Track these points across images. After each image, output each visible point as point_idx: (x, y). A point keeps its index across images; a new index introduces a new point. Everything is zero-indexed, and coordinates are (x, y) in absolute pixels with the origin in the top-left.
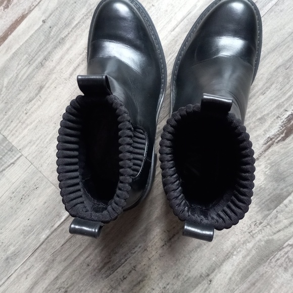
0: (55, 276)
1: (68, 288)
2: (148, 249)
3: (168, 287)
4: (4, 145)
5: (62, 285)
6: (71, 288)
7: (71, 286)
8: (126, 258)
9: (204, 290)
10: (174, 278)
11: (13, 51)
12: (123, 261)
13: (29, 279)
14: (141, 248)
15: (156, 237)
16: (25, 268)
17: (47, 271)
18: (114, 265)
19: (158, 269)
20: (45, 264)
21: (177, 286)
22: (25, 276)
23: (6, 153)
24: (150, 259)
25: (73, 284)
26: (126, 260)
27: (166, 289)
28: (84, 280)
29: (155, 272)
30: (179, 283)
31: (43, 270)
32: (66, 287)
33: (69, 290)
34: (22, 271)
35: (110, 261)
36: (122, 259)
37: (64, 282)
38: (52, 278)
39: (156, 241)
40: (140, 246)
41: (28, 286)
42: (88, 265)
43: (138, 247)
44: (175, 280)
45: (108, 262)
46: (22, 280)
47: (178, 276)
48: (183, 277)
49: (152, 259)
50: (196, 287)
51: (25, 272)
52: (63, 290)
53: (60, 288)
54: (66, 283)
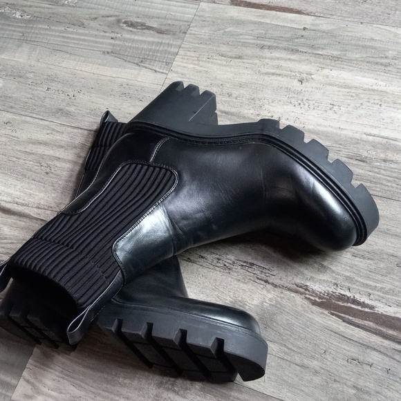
0: (60, 157)
1: (52, 173)
4: (169, 56)
5: (52, 167)
7: (55, 174)
11: (262, 21)
13: (48, 136)
16: (58, 128)
17: (62, 147)
20: (68, 142)
22: (49, 132)
23: (163, 62)
25: (58, 175)
28: (66, 183)
31: (62, 143)
33: (51, 175)
34: (54, 127)
38: (57, 155)
41: (40, 139)
46: (45, 131)
51: (54, 130)
52: (48, 170)
53: (48, 166)
54: (56, 169)
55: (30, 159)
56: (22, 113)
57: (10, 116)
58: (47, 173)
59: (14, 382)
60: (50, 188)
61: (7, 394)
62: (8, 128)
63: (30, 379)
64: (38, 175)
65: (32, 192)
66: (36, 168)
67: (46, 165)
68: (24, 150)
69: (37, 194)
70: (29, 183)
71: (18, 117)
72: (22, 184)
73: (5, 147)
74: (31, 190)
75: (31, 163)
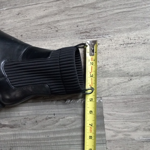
0: (58, 20)
1: (59, 30)
2: (112, 40)
3: (107, 66)
5: (58, 27)
6: (60, 31)
7: (61, 30)
8: (98, 37)
9: (123, 81)
10: (113, 64)
12: (96, 37)
13: (45, 12)
14: (109, 37)
15: (122, 38)
16: (48, 5)
17: (56, 14)
18: (90, 36)
19: (109, 54)
20: (58, 10)
21: (111, 69)
22: (44, 9)
24: (109, 46)
25: (63, 30)
26: (97, 38)
27: (105, 67)
28: (70, 32)
29: (107, 54)
30: (114, 69)
31: (55, 12)
32: (59, 29)
33: (59, 31)
34: (45, 5)
35: (89, 32)
36: (96, 36)
37: (60, 26)
38: (56, 20)
39: (120, 39)
40: (110, 36)
41: (42, 15)
42: (78, 26)
43: (108, 36)
44: (113, 66)
45: (88, 32)
46: (42, 10)
47: (116, 65)
48: (119, 67)
49: (110, 47)
50: (120, 77)
51: (46, 7)
52: (56, 29)
53: (55, 27)
54: (60, 27)
55: (43, 28)
56: (24, 5)
57: (17, 10)
58: (57, 31)
59: (102, 133)
60: (63, 38)
61: (103, 139)
62: (21, 16)
63: (110, 128)
64: (53, 34)
65: (55, 44)
66: (49, 31)
67: (54, 27)
68: (37, 24)
69: (58, 43)
70: (51, 40)
71: (22, 9)
72: (48, 42)
73: (25, 27)
74: (54, 43)
75: (45, 29)
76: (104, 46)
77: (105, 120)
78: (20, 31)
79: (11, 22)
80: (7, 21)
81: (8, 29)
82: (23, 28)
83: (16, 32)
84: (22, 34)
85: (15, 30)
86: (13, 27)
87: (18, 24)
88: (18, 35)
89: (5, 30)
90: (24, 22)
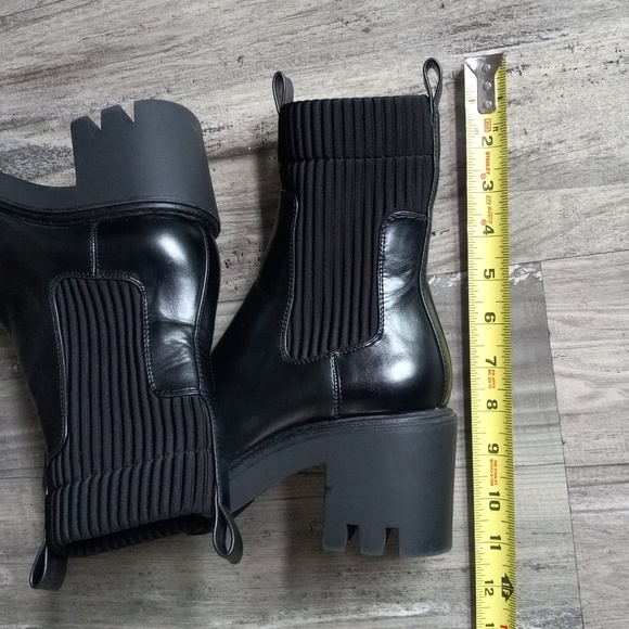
1: (375, 25)
2: (575, 48)
3: (557, 146)
5: (369, 15)
6: (380, 29)
7: (384, 25)
8: (520, 39)
9: (621, 199)
10: (581, 137)
12: (512, 40)
14: (564, 38)
15: (610, 37)
18: (489, 37)
19: (565, 100)
21: (574, 157)
24: (564, 70)
25: (391, 24)
26: (518, 44)
27: (550, 149)
28: (415, 30)
29: (556, 103)
30: (584, 154)
32: (374, 21)
33: (375, 30)
35: (487, 25)
36: (514, 36)
37: (376, 9)
39: (603, 43)
40: (565, 33)
42: (443, 6)
43: (560, 33)
44: (580, 143)
45: (483, 25)
47: (593, 139)
48: (602, 147)
49: (569, 74)
50: (610, 182)
52: (364, 24)
53: (360, 17)
54: (378, 14)
55: (315, 23)
58: (367, 30)
59: (546, 388)
60: (390, 54)
61: (547, 409)
63: (572, 370)
64: (353, 43)
65: (360, 79)
66: (339, 31)
67: (356, 18)
68: (294, 12)
69: (374, 76)
70: (344, 65)
72: (333, 74)
73: (252, 25)
74: (357, 75)
75: (323, 28)
76: (546, 71)
77: (552, 344)
78: (234, 41)
79: (202, 12)
80: (185, 10)
81: (190, 37)
82: (243, 29)
83: (221, 47)
84: (242, 51)
85: (217, 42)
86: (207, 30)
87: (227, 16)
88: (229, 58)
89: (182, 42)
90: (245, 9)
